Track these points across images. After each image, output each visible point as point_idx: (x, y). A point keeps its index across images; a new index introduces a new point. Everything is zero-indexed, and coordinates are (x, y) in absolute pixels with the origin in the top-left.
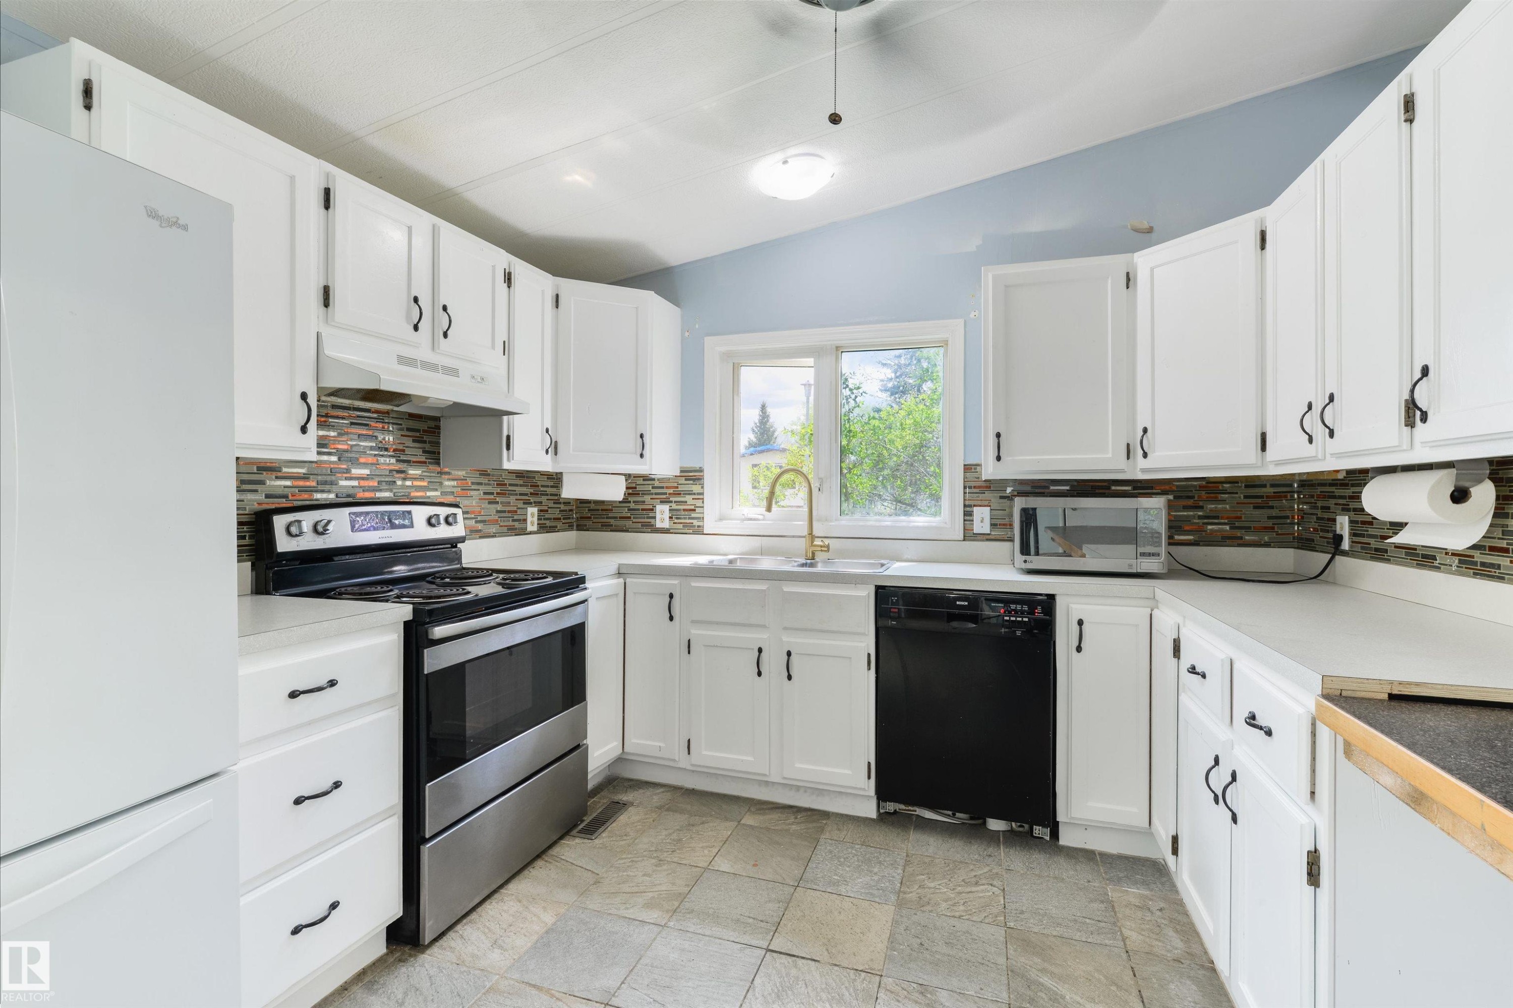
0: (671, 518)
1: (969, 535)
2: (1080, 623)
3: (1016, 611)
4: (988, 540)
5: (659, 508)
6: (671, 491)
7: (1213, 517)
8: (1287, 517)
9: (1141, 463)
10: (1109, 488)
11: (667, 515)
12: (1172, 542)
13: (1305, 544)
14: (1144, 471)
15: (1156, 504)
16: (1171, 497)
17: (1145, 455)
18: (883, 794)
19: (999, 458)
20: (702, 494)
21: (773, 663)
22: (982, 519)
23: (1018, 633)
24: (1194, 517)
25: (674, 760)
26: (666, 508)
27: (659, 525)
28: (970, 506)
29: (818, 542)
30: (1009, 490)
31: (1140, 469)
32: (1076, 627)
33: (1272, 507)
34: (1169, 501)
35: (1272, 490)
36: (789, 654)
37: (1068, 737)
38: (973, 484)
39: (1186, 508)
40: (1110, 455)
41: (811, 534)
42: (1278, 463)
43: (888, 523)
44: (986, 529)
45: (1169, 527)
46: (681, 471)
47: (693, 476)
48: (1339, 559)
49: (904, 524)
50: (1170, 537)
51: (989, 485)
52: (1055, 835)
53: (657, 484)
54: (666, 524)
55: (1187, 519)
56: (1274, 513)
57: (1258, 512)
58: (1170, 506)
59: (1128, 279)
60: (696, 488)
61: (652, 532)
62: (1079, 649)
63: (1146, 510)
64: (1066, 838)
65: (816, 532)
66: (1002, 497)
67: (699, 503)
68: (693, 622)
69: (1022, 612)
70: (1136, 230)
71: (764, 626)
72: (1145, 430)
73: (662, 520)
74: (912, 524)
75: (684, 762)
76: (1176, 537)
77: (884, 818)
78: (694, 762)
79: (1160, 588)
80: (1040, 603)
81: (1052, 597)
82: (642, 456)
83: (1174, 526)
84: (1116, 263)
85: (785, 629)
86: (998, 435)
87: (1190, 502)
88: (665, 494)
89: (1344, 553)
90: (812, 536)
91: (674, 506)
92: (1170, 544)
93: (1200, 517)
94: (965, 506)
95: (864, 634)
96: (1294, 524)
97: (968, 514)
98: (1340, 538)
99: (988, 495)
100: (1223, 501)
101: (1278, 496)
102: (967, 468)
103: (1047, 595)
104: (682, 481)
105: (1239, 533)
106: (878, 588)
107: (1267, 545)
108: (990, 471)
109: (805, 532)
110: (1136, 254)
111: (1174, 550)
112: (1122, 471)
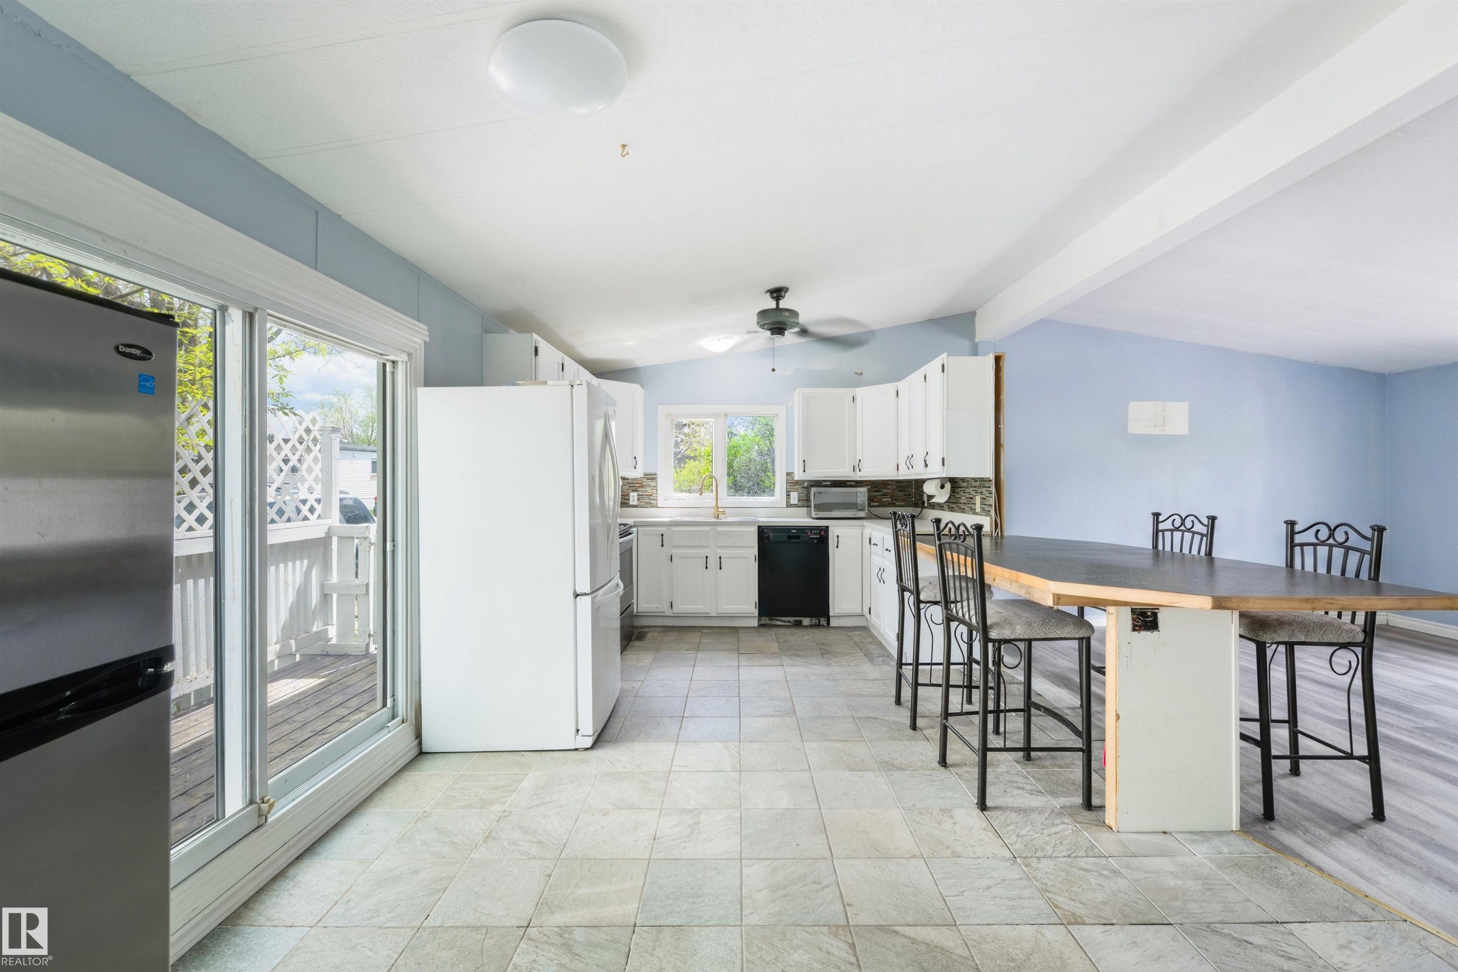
0: (638, 499)
1: (789, 505)
2: (838, 536)
3: (815, 533)
4: (797, 507)
5: (632, 494)
6: (639, 485)
7: (884, 495)
8: (910, 495)
9: (859, 474)
10: (846, 483)
11: (636, 498)
12: (870, 506)
13: (916, 505)
14: (859, 477)
15: (864, 490)
16: (870, 487)
17: (860, 470)
18: (760, 615)
19: (804, 471)
20: (657, 487)
21: (713, 562)
22: (794, 497)
23: (815, 542)
24: (878, 495)
25: (664, 612)
26: (635, 494)
27: (631, 503)
28: (789, 492)
29: (720, 510)
30: (806, 484)
31: (858, 476)
32: (836, 538)
33: (905, 491)
34: (868, 489)
35: (906, 484)
36: (720, 558)
37: (834, 583)
38: (790, 482)
39: (875, 491)
40: (847, 470)
41: (717, 506)
42: (903, 475)
43: (752, 500)
44: (796, 502)
45: (869, 500)
46: (644, 475)
47: (651, 477)
48: (924, 509)
49: (759, 501)
50: (869, 504)
51: (797, 483)
52: (828, 623)
53: (630, 481)
54: (636, 503)
55: (875, 497)
56: (906, 493)
57: (900, 493)
58: (869, 491)
59: (854, 399)
60: (653, 484)
61: (627, 507)
62: (837, 547)
63: (860, 492)
64: (833, 623)
65: (719, 505)
66: (803, 488)
67: (654, 491)
68: (673, 547)
69: (817, 533)
70: (856, 373)
71: (708, 547)
72: (860, 461)
73: (633, 501)
74: (763, 501)
75: (668, 612)
76: (872, 504)
77: (761, 626)
78: (675, 612)
79: (866, 523)
80: (823, 529)
81: (827, 527)
82: (635, 468)
83: (871, 499)
84: (848, 392)
85: (718, 547)
86: (804, 461)
87: (877, 489)
88: (635, 487)
89: (926, 508)
90: (718, 508)
91: (640, 493)
92: (869, 507)
93: (880, 495)
94: (787, 492)
95: (753, 547)
96: (912, 497)
97: (788, 495)
98: (924, 502)
99: (797, 486)
100: (888, 489)
101: (908, 486)
102: (788, 474)
103: (826, 527)
104: (645, 480)
105: (894, 502)
106: (759, 527)
107: (903, 506)
108: (798, 476)
109: (714, 505)
110: (856, 389)
111: (871, 509)
112: (851, 477)
